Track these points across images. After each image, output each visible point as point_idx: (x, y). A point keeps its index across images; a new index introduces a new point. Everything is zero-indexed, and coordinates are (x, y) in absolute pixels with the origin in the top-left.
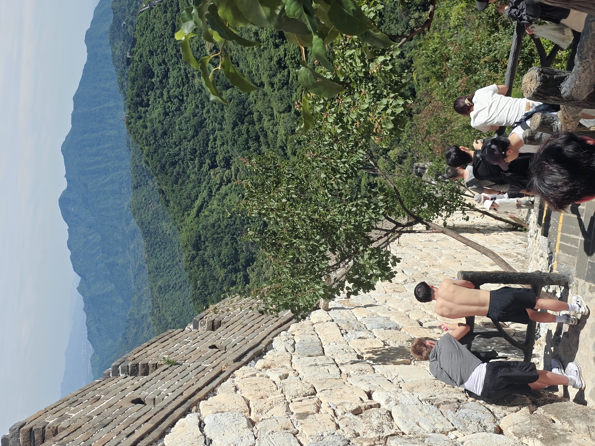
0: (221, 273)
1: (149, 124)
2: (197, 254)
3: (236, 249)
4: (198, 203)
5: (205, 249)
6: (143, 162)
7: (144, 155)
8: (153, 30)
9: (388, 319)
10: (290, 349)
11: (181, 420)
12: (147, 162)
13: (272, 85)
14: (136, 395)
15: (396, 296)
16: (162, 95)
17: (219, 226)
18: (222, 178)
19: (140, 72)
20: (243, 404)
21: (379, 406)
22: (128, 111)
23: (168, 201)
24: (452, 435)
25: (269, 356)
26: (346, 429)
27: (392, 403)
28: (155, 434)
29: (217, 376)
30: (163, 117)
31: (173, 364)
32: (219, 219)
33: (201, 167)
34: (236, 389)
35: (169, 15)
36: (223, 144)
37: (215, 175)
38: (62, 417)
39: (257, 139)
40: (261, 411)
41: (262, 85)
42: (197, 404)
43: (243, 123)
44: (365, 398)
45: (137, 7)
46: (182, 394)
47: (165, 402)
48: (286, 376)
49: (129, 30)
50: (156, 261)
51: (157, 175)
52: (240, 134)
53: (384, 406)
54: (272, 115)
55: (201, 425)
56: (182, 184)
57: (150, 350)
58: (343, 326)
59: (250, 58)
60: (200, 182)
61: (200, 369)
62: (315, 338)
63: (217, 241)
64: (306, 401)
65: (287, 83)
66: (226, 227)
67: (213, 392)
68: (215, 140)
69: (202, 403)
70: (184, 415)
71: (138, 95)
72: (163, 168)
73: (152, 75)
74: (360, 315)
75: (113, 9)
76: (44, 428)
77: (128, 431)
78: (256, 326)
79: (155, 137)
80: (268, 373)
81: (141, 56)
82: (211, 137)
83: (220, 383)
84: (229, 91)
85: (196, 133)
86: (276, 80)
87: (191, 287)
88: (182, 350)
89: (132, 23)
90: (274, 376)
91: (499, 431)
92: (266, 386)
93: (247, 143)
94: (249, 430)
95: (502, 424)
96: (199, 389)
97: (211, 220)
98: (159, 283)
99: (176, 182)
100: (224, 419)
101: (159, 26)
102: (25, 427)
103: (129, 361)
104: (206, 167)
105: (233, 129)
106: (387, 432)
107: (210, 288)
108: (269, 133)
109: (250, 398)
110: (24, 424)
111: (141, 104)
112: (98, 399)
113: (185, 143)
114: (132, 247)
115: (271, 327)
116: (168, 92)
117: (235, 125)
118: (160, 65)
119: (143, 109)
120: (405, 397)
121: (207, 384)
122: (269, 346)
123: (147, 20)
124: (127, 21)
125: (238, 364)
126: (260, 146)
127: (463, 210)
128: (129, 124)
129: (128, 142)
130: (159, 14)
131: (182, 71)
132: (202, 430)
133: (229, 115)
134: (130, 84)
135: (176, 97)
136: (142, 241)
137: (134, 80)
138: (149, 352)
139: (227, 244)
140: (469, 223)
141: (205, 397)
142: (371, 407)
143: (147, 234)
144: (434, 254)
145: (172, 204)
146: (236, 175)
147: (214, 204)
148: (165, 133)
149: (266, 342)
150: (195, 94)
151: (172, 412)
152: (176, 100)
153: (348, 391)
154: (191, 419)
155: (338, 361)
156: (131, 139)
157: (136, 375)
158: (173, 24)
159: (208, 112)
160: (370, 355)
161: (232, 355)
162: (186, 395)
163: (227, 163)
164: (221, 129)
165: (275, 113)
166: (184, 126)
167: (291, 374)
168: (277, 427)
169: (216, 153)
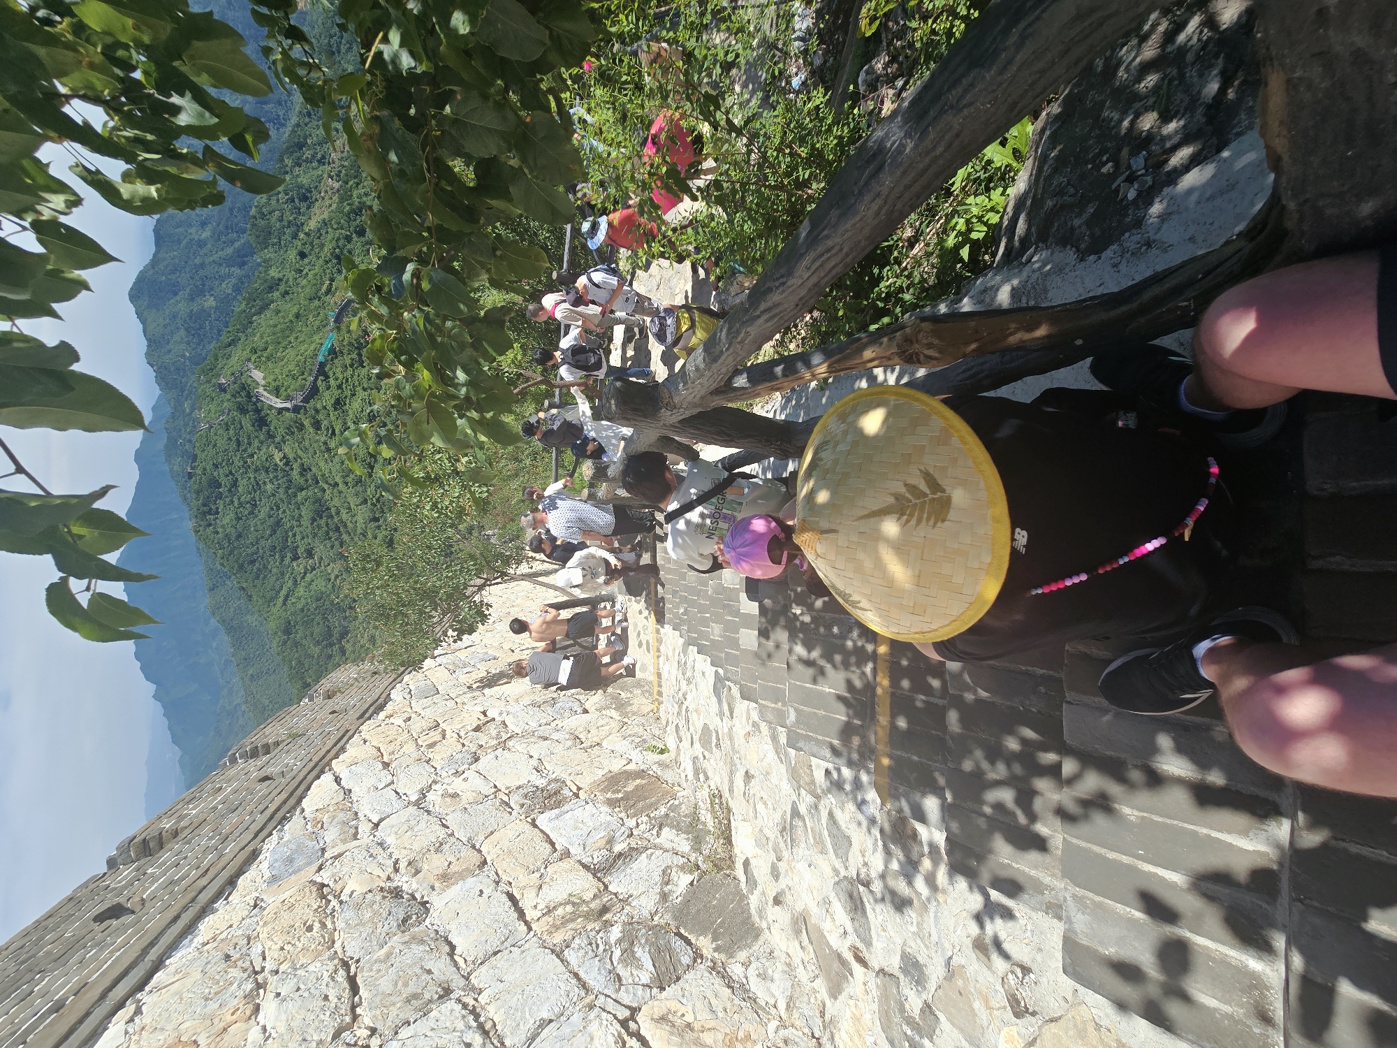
0: (316, 650)
1: (220, 530)
2: (289, 638)
3: (328, 627)
4: (283, 593)
5: (297, 632)
6: (217, 564)
7: (218, 559)
8: (215, 445)
9: (486, 653)
10: (408, 697)
11: (316, 782)
12: (222, 565)
13: (346, 484)
14: (262, 774)
15: (489, 634)
16: (232, 502)
17: (309, 610)
18: (306, 568)
19: (205, 484)
20: (375, 751)
21: (494, 719)
22: (194, 520)
23: (251, 596)
24: (553, 725)
25: (389, 707)
26: (471, 745)
27: (505, 714)
28: (292, 801)
29: (343, 736)
30: (235, 522)
31: (294, 737)
32: (307, 603)
33: (282, 561)
34: (365, 742)
35: (231, 432)
36: (303, 538)
37: (298, 566)
38: (181, 818)
39: (337, 529)
40: (393, 753)
41: (336, 484)
42: (329, 764)
43: (321, 518)
44: (482, 717)
45: (194, 427)
46: (311, 760)
47: (295, 772)
48: (409, 719)
49: (187, 447)
50: (243, 653)
51: (234, 574)
52: (319, 527)
53: (498, 719)
54: (349, 508)
55: (338, 780)
56: (264, 579)
57: (268, 731)
58: (450, 667)
59: (322, 464)
60: (283, 574)
61: (324, 734)
62: (428, 682)
63: (308, 623)
64: (432, 733)
65: (361, 481)
66: (316, 609)
67: (343, 749)
68: (294, 535)
69: (334, 762)
70: (318, 777)
71: (204, 505)
72: (241, 567)
73: (220, 486)
74: (462, 655)
75: (166, 429)
76: (160, 834)
77: (261, 807)
78: (371, 686)
79: (229, 540)
80: (392, 720)
81: (205, 469)
82: (290, 534)
83: (348, 741)
84: (304, 493)
85: (274, 532)
86: (349, 479)
87: (286, 669)
88: (303, 723)
89: (190, 441)
90: (398, 721)
91: (586, 711)
92: (392, 732)
93: (328, 534)
94: (386, 771)
95: (587, 706)
96: (329, 751)
97: (299, 606)
98: (250, 672)
99: (258, 578)
100: (359, 769)
101: (222, 443)
102: (136, 841)
103: (247, 746)
104: (287, 561)
105: (312, 524)
106: (505, 737)
107: (306, 666)
108: (349, 524)
109: (380, 745)
110: (135, 837)
111: (209, 512)
112: (220, 789)
113: (263, 542)
114: (214, 645)
115: (387, 683)
116: (239, 499)
117: (314, 520)
118: (227, 476)
119: (212, 517)
120: (514, 708)
121: (335, 745)
122: (388, 699)
123: (207, 436)
124: (184, 440)
125: (361, 721)
126: (341, 535)
127: (528, 562)
128: (197, 532)
129: (198, 549)
130: (221, 431)
131: (252, 480)
132: (339, 784)
133: (306, 512)
134: (194, 496)
135: (248, 502)
136: (226, 638)
137: (198, 492)
138: (267, 733)
139: (319, 624)
140: (534, 570)
141: (337, 756)
142: (488, 722)
143: (230, 630)
144: (512, 597)
145: (255, 598)
146: (320, 563)
147: (301, 591)
148: (239, 536)
149: (384, 696)
150: (269, 497)
151: (305, 778)
152: (248, 505)
153: (467, 716)
154: (327, 778)
155: (453, 696)
156: (201, 545)
157: (257, 756)
158: (238, 439)
159: (284, 512)
160: (478, 684)
161: (353, 715)
162: (316, 759)
163: (310, 554)
164: (300, 526)
165: (352, 506)
166: (260, 528)
167: (413, 716)
168: (411, 761)
169: (297, 547)
